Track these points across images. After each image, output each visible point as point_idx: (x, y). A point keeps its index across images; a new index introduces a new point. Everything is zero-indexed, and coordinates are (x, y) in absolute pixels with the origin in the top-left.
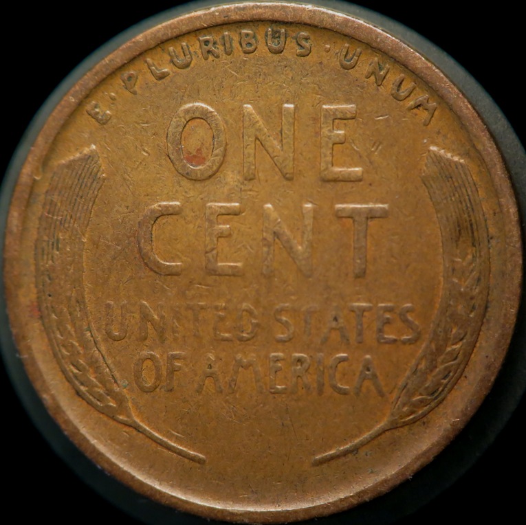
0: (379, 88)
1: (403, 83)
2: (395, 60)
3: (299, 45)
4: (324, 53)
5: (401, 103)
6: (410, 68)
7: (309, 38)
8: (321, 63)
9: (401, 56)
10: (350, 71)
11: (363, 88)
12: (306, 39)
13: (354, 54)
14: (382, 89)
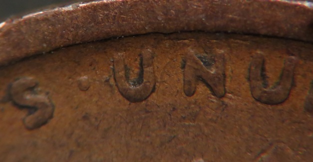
0: (226, 100)
1: (267, 67)
2: (226, 33)
3: (21, 107)
4: (83, 96)
5: (287, 106)
6: (264, 32)
7: (37, 85)
8: (86, 118)
9: (232, 20)
10: (150, 99)
11: (194, 117)
12: (31, 89)
13: (141, 65)
14: (230, 100)
